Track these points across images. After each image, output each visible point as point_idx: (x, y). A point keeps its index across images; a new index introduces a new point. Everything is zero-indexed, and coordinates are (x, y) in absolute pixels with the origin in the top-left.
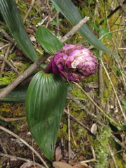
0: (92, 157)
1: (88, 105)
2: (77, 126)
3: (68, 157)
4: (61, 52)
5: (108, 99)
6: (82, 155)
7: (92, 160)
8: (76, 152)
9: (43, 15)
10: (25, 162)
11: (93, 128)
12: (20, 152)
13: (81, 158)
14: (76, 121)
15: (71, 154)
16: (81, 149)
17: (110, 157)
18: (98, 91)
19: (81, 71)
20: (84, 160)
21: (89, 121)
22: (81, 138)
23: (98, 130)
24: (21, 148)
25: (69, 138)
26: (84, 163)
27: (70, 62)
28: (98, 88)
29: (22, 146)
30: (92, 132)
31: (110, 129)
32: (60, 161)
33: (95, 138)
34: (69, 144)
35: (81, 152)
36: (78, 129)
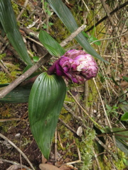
0: (78, 159)
1: (74, 109)
2: (64, 128)
3: (54, 159)
4: (66, 56)
5: (92, 104)
6: (68, 157)
7: (78, 161)
8: (62, 154)
9: (34, 17)
10: (12, 164)
11: (79, 131)
12: (6, 154)
13: (67, 159)
14: (63, 124)
15: (58, 156)
16: (67, 151)
17: (93, 158)
18: (83, 95)
19: (84, 74)
20: (70, 161)
21: (75, 124)
22: (67, 140)
23: (83, 133)
24: (8, 150)
25: (56, 141)
26: (69, 164)
27: (76, 66)
28: (84, 93)
29: (9, 148)
30: (78, 134)
31: (94, 131)
32: (46, 163)
33: (80, 141)
34: (56, 146)
35: (67, 154)
36: (64, 131)
